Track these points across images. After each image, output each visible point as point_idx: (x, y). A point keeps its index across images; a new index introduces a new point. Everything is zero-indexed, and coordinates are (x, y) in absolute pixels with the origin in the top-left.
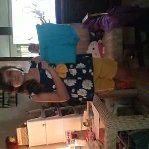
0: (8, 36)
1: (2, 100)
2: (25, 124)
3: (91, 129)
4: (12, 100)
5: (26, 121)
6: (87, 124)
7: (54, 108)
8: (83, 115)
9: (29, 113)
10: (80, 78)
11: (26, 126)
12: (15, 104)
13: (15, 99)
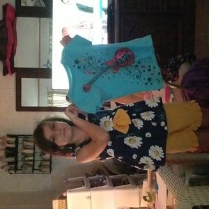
0: (36, 79)
1: (31, 163)
2: (64, 195)
3: (154, 205)
4: (45, 163)
5: (66, 192)
6: (148, 198)
7: (101, 176)
8: (142, 187)
9: (68, 182)
10: (148, 135)
11: (65, 198)
12: (49, 170)
13: (48, 163)
